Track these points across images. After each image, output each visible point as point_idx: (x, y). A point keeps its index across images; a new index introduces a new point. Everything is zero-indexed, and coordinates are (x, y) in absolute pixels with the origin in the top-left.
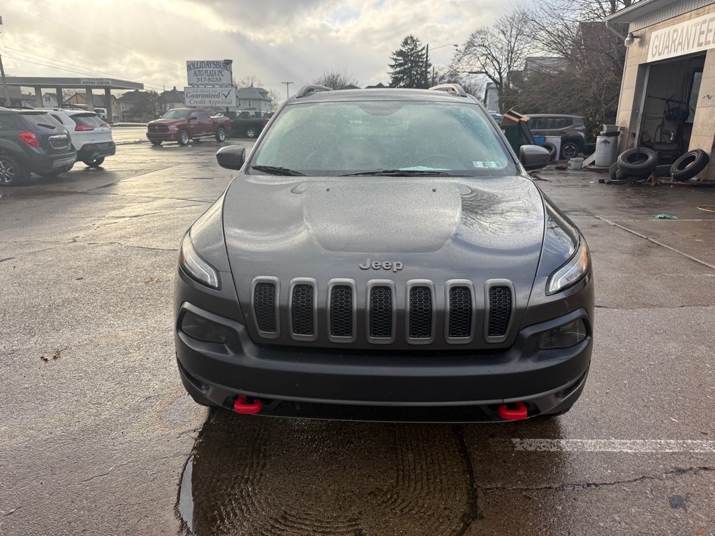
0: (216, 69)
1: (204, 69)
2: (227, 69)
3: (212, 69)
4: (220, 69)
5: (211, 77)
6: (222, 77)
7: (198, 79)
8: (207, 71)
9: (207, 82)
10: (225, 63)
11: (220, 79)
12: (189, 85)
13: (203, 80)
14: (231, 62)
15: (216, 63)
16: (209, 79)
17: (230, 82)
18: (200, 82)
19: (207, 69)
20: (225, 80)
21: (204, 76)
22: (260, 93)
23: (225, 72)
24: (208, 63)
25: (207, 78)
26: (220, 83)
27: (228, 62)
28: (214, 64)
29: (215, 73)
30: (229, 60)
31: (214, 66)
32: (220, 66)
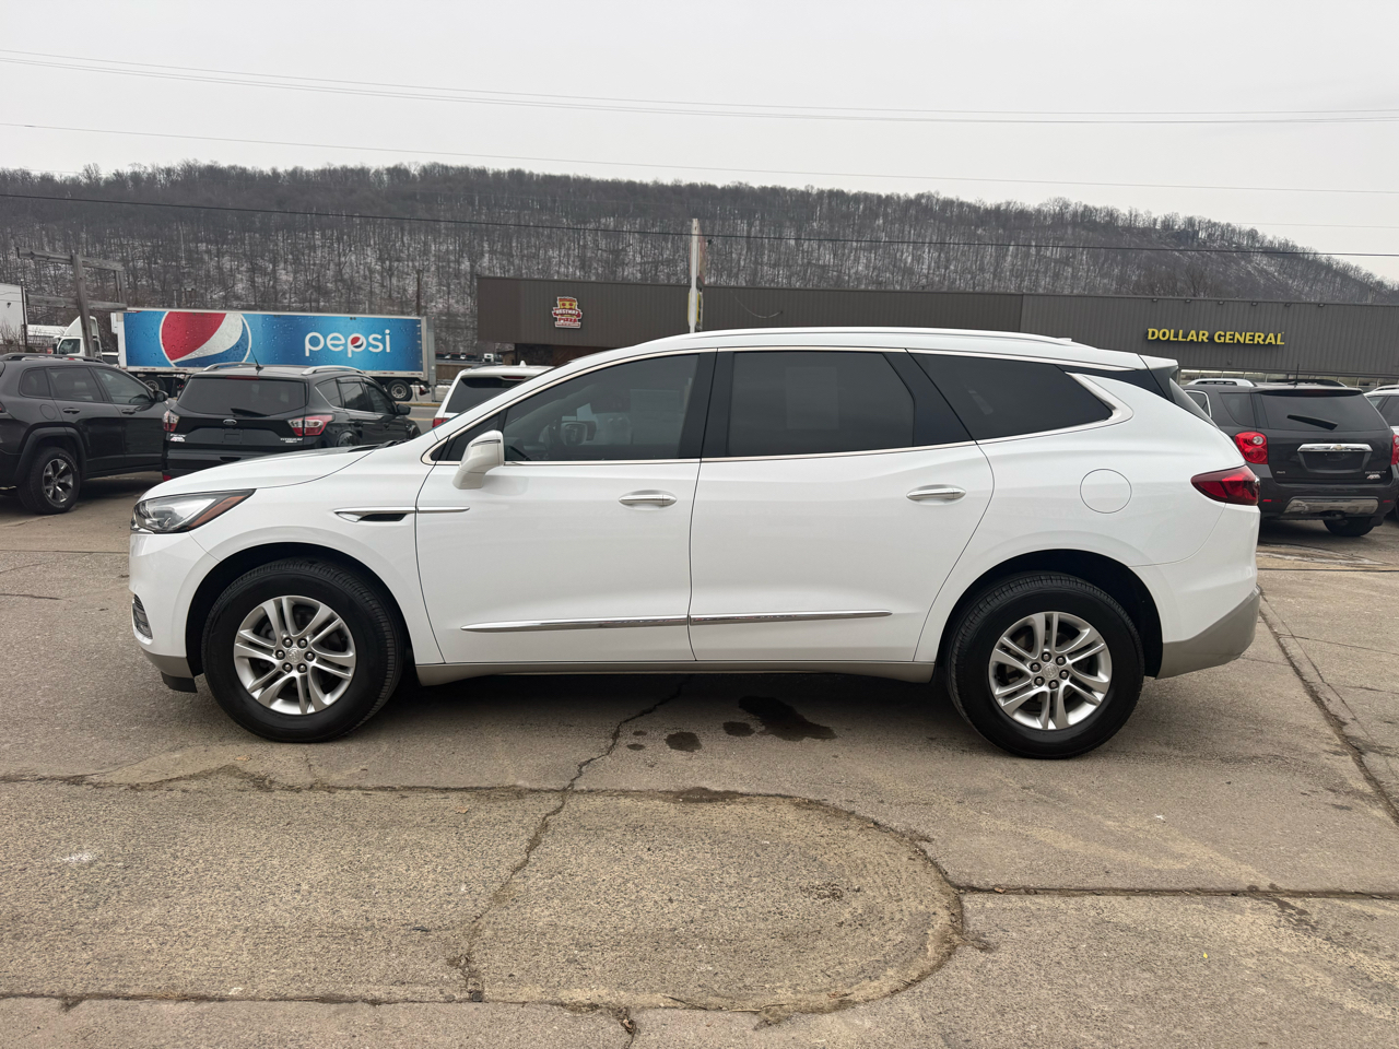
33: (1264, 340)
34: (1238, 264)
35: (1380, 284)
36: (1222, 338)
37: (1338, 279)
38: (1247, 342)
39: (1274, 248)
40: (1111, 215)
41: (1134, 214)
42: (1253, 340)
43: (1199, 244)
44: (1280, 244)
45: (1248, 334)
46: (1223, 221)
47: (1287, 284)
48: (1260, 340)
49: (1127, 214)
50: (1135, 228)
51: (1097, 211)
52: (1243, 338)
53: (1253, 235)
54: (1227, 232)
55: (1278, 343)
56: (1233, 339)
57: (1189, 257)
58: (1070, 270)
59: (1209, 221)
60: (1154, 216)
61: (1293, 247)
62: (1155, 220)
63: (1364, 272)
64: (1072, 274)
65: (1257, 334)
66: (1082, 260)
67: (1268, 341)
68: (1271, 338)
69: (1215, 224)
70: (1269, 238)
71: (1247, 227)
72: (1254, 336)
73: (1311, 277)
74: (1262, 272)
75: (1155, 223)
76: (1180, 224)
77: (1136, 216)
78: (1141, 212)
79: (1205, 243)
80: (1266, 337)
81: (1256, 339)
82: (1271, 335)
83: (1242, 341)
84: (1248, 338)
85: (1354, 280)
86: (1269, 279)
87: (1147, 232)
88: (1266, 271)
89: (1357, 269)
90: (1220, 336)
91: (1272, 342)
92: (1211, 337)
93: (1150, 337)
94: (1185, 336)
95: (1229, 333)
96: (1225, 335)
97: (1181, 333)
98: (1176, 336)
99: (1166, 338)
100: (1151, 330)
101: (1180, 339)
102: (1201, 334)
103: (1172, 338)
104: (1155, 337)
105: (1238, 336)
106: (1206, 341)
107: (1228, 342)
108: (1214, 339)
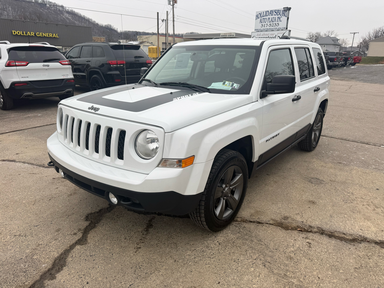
0: (276, 16)
1: (267, 17)
2: (285, 15)
3: (274, 16)
4: (279, 16)
5: (271, 23)
6: (280, 23)
7: (262, 25)
8: (269, 18)
9: (268, 27)
10: (284, 11)
11: (278, 24)
12: (255, 30)
13: (266, 26)
14: (289, 9)
15: (277, 12)
16: (270, 24)
17: (285, 27)
18: (263, 28)
19: (271, 17)
20: (282, 24)
21: (267, 23)
22: (333, 40)
23: (284, 19)
24: (271, 12)
25: (269, 23)
26: (278, 27)
27: (286, 9)
28: (275, 12)
29: (275, 20)
30: (287, 8)
31: (275, 14)
32: (280, 14)
33: (52, 36)
34: (60, 15)
35: (97, 24)
36: (39, 35)
37: (87, 22)
38: (47, 36)
39: (69, 11)
42: (49, 36)
43: (47, 8)
44: (70, 10)
45: (47, 34)
46: (53, 2)
47: (75, 22)
48: (51, 36)
52: (46, 35)
53: (62, 7)
54: (55, 5)
55: (57, 37)
56: (43, 35)
57: (45, 11)
58: (6, 12)
59: (49, 1)
61: (74, 11)
63: (93, 21)
64: (7, 14)
65: (50, 34)
66: (9, 9)
67: (54, 36)
69: (51, 2)
70: (67, 8)
71: (60, 4)
72: (49, 34)
73: (81, 21)
74: (67, 18)
79: (49, 8)
80: (53, 35)
81: (50, 36)
82: (54, 34)
83: (46, 36)
84: (47, 35)
85: (91, 22)
86: (70, 21)
88: (68, 18)
89: (91, 20)
90: (38, 34)
91: (55, 36)
92: (35, 35)
93: (14, 34)
94: (26, 34)
95: (41, 33)
96: (40, 34)
97: (24, 32)
98: (23, 33)
99: (20, 34)
100: (13, 31)
101: (25, 35)
102: (31, 33)
103: (22, 34)
104: (16, 34)
105: (44, 34)
106: (34, 36)
107: (41, 36)
108: (36, 35)
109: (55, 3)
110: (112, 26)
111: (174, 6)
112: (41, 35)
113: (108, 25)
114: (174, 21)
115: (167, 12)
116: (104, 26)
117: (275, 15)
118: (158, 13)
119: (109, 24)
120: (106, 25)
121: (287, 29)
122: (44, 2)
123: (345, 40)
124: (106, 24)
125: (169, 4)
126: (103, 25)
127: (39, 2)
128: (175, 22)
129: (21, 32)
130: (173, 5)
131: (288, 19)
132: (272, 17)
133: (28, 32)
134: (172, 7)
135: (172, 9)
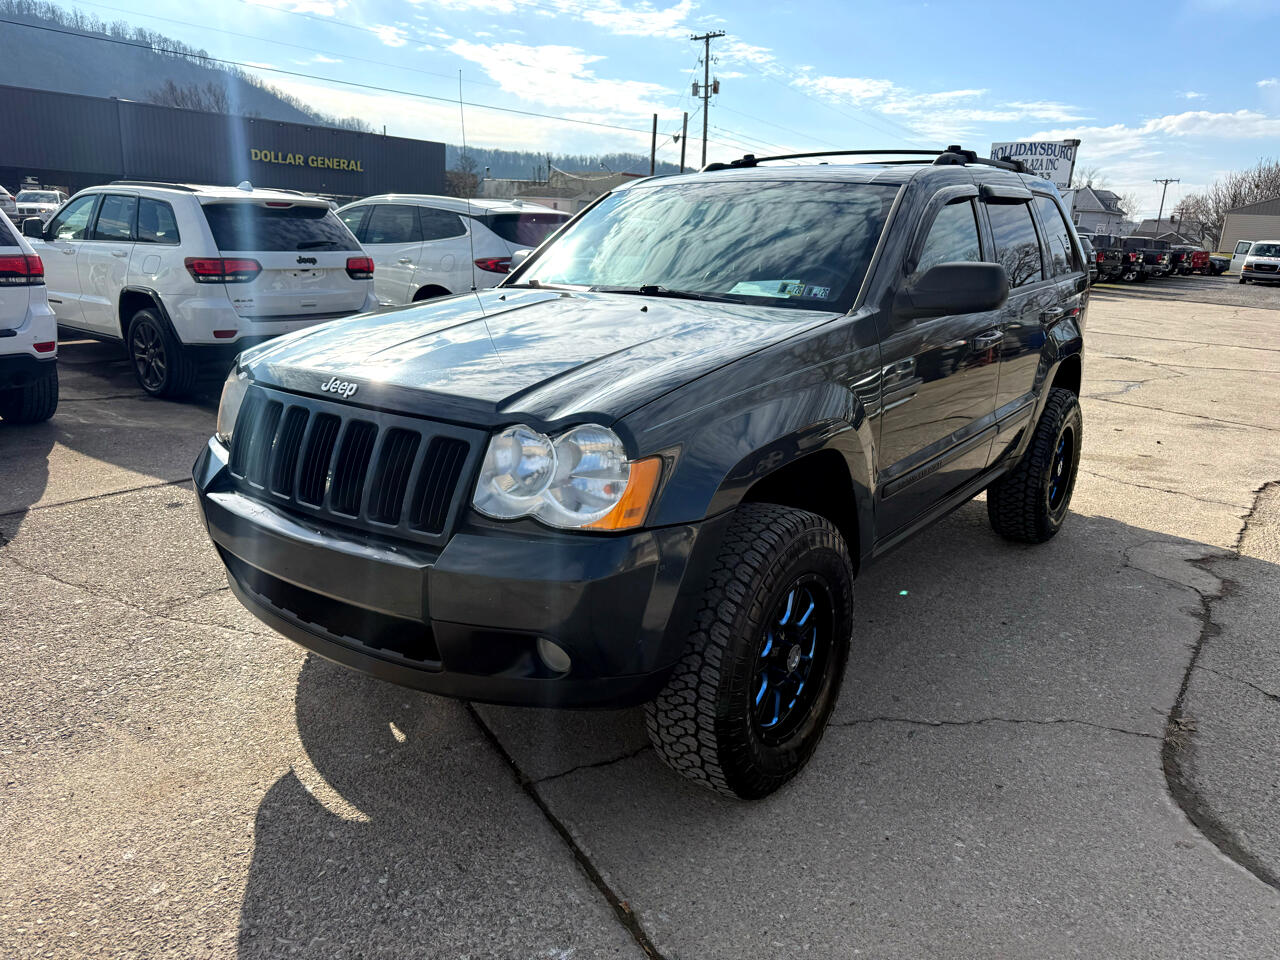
0: (1045, 158)
1: (1021, 157)
2: (1066, 157)
3: (1038, 156)
4: (1052, 157)
6: (1053, 172)
10: (1066, 146)
11: (1048, 174)
14: (1077, 143)
15: (1047, 147)
17: (1067, 181)
19: (1028, 157)
20: (1059, 176)
22: (1103, 200)
23: (1062, 163)
24: (1032, 147)
27: (1071, 143)
28: (1041, 147)
29: (1041, 165)
30: (1074, 140)
31: (1042, 151)
32: (1053, 152)
33: (348, 166)
38: (335, 167)
40: (54, 12)
41: (79, 15)
42: (339, 166)
44: (229, 68)
45: (335, 160)
46: (174, 38)
49: (71, 13)
50: (83, 31)
51: (35, 4)
52: (332, 163)
53: (203, 56)
55: (359, 169)
56: (323, 164)
59: (160, 36)
60: (102, 20)
62: (104, 26)
65: (342, 161)
67: (350, 169)
68: (353, 166)
69: (166, 40)
71: (197, 47)
72: (339, 163)
75: (104, 29)
76: (130, 34)
77: (81, 17)
78: (87, 14)
80: (349, 164)
81: (342, 165)
82: (353, 162)
83: (331, 166)
84: (335, 164)
87: (97, 37)
90: (313, 160)
91: (354, 168)
92: (306, 161)
93: (253, 158)
94: (284, 159)
95: (320, 158)
96: (317, 160)
97: (280, 155)
98: (276, 158)
99: (268, 160)
100: (253, 151)
101: (280, 161)
102: (297, 157)
103: (273, 160)
104: (259, 158)
105: (327, 161)
106: (302, 164)
107: (320, 166)
108: (308, 163)
109: (179, 43)
110: (365, 125)
111: (709, 100)
112: (320, 162)
113: (353, 119)
114: (705, 140)
115: (686, 115)
116: (337, 122)
117: (1040, 154)
118: (656, 116)
119: (356, 117)
120: (343, 120)
121: (1069, 186)
122: (145, 37)
123: (1128, 197)
124: (345, 117)
125: (695, 92)
126: (337, 119)
127: (128, 37)
128: (708, 142)
129: (272, 153)
130: (706, 98)
131: (1073, 163)
132: (1035, 157)
133: (290, 155)
134: (702, 102)
135: (703, 108)
